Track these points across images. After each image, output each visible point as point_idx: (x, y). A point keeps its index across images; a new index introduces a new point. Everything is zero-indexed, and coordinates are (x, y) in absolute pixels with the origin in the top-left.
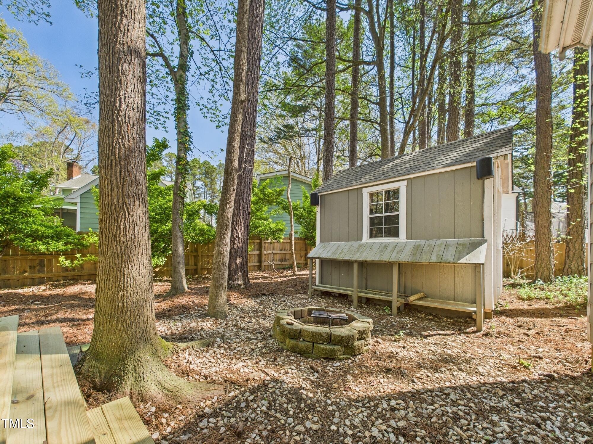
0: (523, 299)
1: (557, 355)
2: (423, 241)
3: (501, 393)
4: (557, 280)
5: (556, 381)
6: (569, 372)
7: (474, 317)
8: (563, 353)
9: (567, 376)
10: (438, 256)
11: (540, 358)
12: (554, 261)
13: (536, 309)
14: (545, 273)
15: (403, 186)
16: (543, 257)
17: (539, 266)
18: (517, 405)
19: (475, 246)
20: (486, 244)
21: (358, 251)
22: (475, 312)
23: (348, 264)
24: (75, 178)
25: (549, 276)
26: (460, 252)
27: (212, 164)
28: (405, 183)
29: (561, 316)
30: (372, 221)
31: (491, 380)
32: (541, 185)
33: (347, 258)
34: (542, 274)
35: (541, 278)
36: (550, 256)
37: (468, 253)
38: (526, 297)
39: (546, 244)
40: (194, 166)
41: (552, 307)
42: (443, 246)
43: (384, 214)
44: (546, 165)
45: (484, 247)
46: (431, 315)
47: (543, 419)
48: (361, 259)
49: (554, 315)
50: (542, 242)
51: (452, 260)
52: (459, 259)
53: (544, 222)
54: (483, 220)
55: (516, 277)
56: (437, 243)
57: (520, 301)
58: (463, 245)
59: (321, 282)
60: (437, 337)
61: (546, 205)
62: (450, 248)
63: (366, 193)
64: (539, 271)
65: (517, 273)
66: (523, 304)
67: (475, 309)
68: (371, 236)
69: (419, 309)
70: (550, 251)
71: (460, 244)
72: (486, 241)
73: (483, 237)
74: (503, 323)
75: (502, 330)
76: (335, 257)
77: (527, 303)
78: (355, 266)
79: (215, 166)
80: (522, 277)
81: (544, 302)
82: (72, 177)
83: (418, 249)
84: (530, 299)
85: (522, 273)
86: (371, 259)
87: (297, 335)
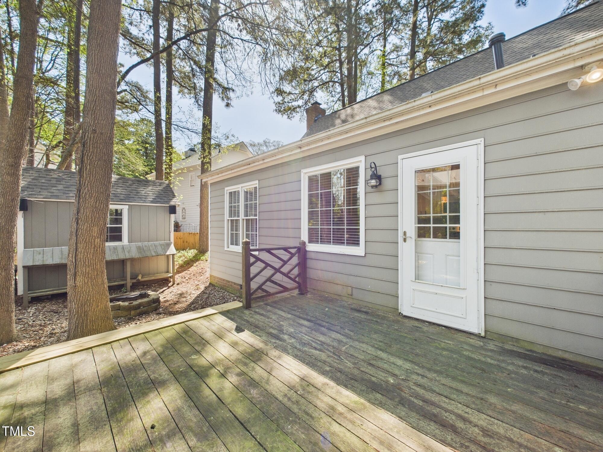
2: (140, 244)
10: (154, 252)
15: (125, 209)
19: (168, 245)
28: (127, 207)
42: (154, 246)
43: (109, 226)
45: (172, 245)
51: (163, 253)
52: (166, 252)
54: (170, 232)
56: (149, 245)
62: (158, 247)
71: (162, 245)
73: (170, 240)
83: (139, 249)
87: (139, 306)
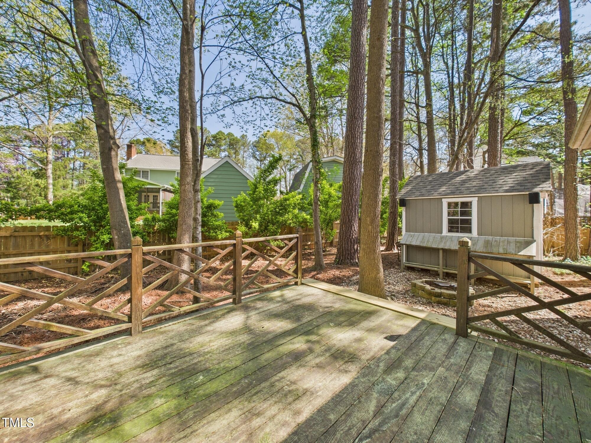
0: (557, 274)
1: (580, 307)
2: (490, 238)
3: (552, 322)
4: (582, 259)
5: (579, 318)
6: (586, 315)
7: (529, 287)
8: (583, 307)
9: (584, 316)
10: (504, 249)
11: (571, 309)
12: (579, 244)
13: (567, 282)
14: (573, 254)
15: (475, 201)
16: (571, 241)
17: (568, 248)
18: (561, 326)
19: (528, 244)
20: (535, 243)
21: (442, 241)
22: (530, 284)
23: (436, 250)
24: (133, 158)
25: (576, 256)
26: (519, 248)
27: (235, 136)
28: (476, 199)
29: (584, 287)
30: (450, 222)
31: (546, 317)
32: (569, 187)
33: (434, 246)
34: (571, 254)
35: (569, 257)
36: (577, 241)
37: (524, 248)
38: (559, 273)
39: (573, 232)
40: (220, 138)
41: (578, 280)
42: (506, 242)
43: (459, 218)
44: (573, 173)
45: (534, 244)
46: (497, 285)
47: (572, 330)
48: (446, 248)
49: (579, 286)
50: (571, 230)
51: (514, 252)
52: (519, 252)
53: (572, 215)
54: (533, 227)
55: (549, 255)
56: (501, 240)
57: (555, 275)
58: (520, 242)
59: (407, 260)
60: (509, 298)
61: (573, 203)
62: (511, 244)
63: (445, 202)
64: (568, 252)
65: (550, 251)
66: (557, 277)
67: (530, 282)
68: (450, 231)
69: (487, 281)
70: (576, 237)
71: (518, 242)
72: (535, 241)
73: (533, 238)
74: (547, 290)
75: (547, 294)
76: (425, 245)
77: (560, 277)
78: (441, 252)
79: (239, 138)
80: (554, 255)
81: (573, 276)
82: (131, 157)
83: (487, 243)
84: (562, 274)
85: (554, 252)
86: (454, 248)
87: (439, 295)
